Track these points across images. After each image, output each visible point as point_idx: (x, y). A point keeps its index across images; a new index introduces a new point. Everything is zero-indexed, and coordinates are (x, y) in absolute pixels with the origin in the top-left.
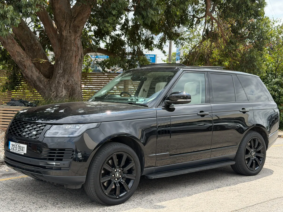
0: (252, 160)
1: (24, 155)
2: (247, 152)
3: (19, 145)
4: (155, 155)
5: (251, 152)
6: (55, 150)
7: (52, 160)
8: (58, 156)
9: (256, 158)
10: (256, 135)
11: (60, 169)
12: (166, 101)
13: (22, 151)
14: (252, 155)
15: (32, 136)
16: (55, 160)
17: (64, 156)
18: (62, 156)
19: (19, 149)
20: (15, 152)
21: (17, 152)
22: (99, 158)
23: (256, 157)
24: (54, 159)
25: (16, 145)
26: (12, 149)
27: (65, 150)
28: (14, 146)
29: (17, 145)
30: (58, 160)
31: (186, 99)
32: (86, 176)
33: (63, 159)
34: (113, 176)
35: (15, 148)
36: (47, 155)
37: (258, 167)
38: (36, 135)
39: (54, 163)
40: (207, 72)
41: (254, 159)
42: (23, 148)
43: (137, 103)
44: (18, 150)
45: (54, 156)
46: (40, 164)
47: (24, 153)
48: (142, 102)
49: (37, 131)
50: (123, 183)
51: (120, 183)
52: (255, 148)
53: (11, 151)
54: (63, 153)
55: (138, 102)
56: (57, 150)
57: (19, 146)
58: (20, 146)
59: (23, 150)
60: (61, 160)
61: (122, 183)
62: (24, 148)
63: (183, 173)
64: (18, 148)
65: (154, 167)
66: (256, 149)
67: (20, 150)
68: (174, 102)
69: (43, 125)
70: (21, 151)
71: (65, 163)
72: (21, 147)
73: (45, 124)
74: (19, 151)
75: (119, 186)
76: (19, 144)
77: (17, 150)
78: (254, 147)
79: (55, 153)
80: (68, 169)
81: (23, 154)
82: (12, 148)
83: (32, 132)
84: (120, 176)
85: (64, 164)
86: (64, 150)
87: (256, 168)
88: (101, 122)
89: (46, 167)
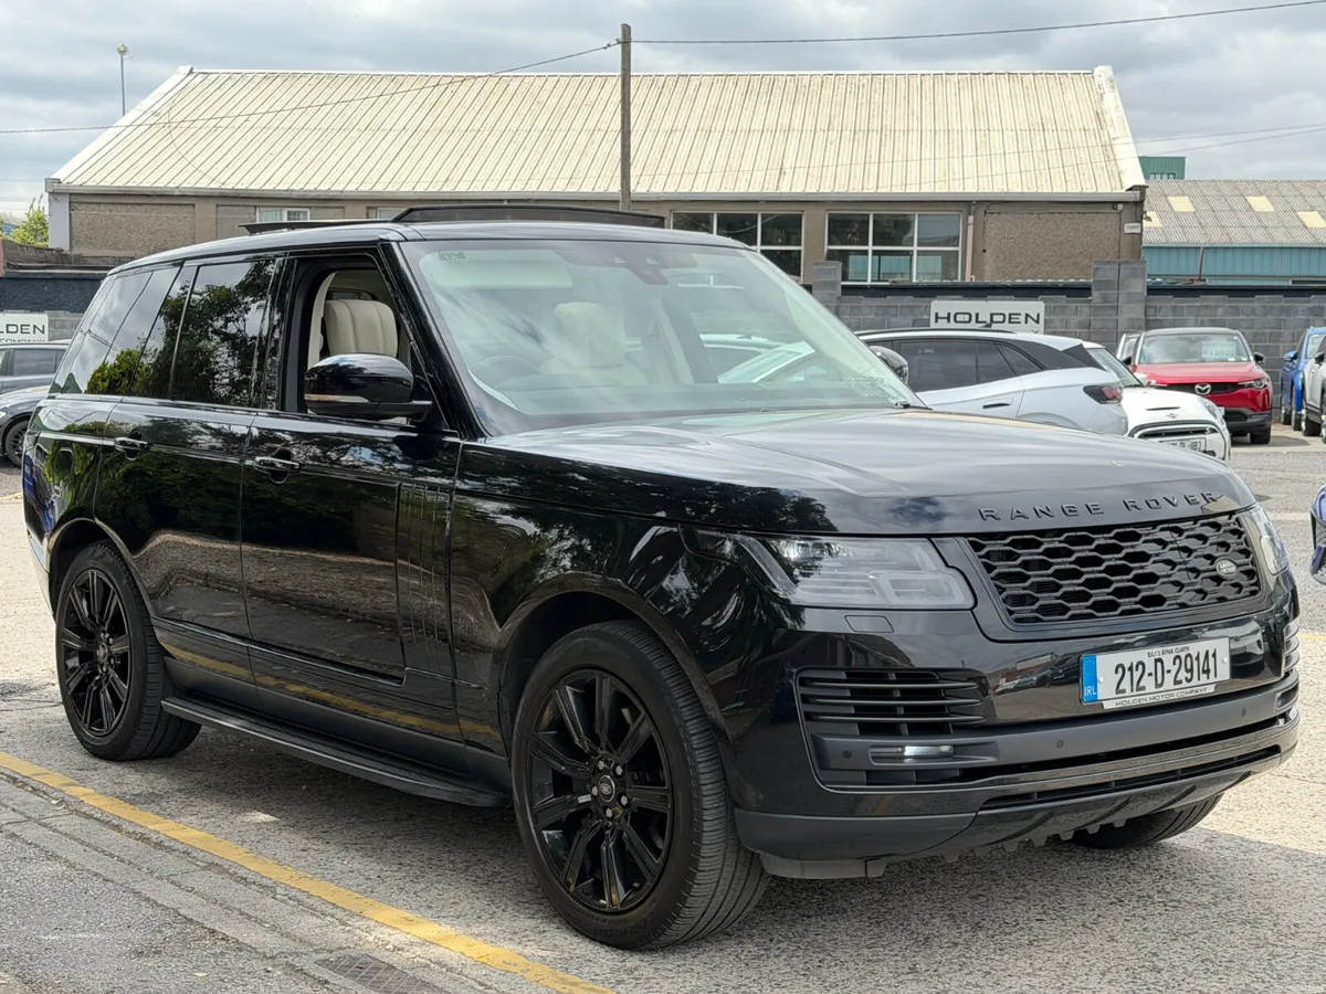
3: (1182, 650)
13: (1204, 676)
19: (1183, 675)
20: (1148, 700)
21: (1166, 694)
25: (1157, 661)
26: (1118, 691)
28: (1137, 675)
29: (1168, 660)
35: (1147, 681)
42: (1211, 659)
44: (1177, 682)
47: (1217, 685)
57: (1183, 655)
58: (1189, 655)
59: (1207, 672)
62: (1214, 655)
64: (1173, 671)
67: (1189, 675)
70: (1195, 682)
72: (1198, 658)
74: (1185, 684)
76: (1180, 646)
77: (1167, 686)
81: (1210, 689)
82: (1126, 684)
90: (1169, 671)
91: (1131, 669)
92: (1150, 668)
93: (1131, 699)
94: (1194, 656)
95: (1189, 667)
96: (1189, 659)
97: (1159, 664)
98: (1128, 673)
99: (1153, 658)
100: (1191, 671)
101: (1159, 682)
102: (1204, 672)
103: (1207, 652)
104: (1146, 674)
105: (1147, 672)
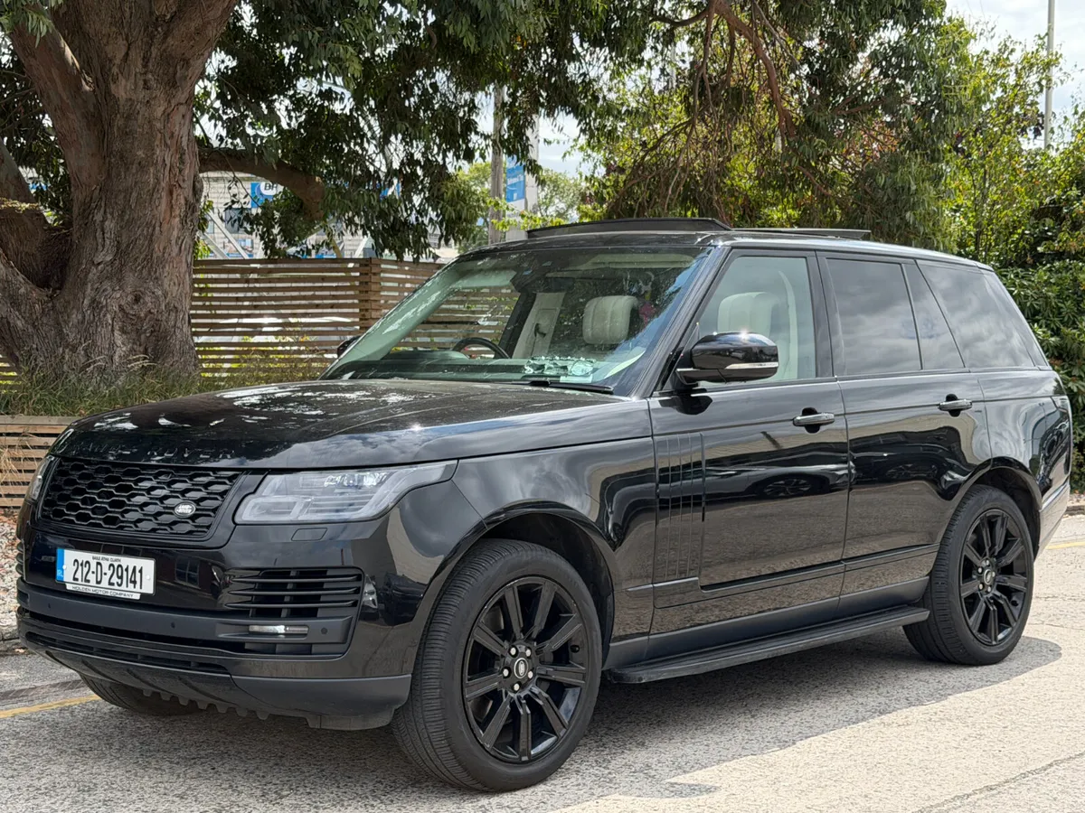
0: (985, 602)
1: (145, 602)
2: (969, 570)
3: (116, 560)
4: (651, 586)
5: (980, 570)
6: (284, 573)
7: (274, 615)
8: (296, 599)
9: (998, 594)
10: (997, 501)
11: (305, 649)
12: (679, 370)
13: (131, 585)
14: (983, 584)
15: (175, 523)
16: (284, 614)
17: (322, 599)
18: (316, 599)
19: (115, 579)
20: (91, 591)
21: (104, 589)
22: (456, 601)
23: (1000, 588)
24: (281, 609)
25: (98, 564)
26: (75, 579)
27: (328, 574)
28: (86, 570)
29: (105, 565)
30: (296, 614)
31: (758, 360)
32: (410, 675)
33: (319, 610)
34: (506, 672)
35: (92, 577)
36: (252, 595)
37: (1009, 629)
38: (193, 518)
39: (280, 629)
40: (815, 250)
41: (992, 598)
42: (138, 574)
43: (563, 379)
44: (111, 584)
45: (280, 599)
46: (222, 636)
47: (143, 595)
48: (586, 375)
49: (198, 502)
50: (541, 703)
51: (530, 700)
52: (996, 554)
53: (69, 587)
54: (319, 586)
55: (566, 375)
56: (293, 573)
57: (116, 564)
58: (120, 566)
59: (134, 582)
60: (312, 613)
61: (537, 700)
62: (141, 571)
63: (749, 659)
64: (108, 576)
65: (646, 637)
66: (997, 557)
67: (119, 581)
68: (716, 373)
69: (224, 478)
70: (124, 587)
71: (327, 625)
72: (127, 570)
73: (230, 473)
74: (116, 587)
75: (529, 712)
76: (114, 557)
77: (105, 583)
78: (990, 549)
79: (283, 587)
80: (342, 648)
81: (137, 597)
82: (78, 575)
83: (173, 508)
84: (531, 675)
85: (324, 631)
86: (321, 572)
87: (1000, 632)
88: (458, 459)
89: (247, 647)
90: (105, 574)
91: (82, 565)
92: (93, 567)
93: (81, 587)
94: (124, 568)
95: (120, 574)
96: (120, 569)
97: (99, 566)
98: (80, 567)
99: (95, 561)
100: (121, 578)
101: (99, 580)
102: (131, 582)
103: (135, 568)
104: (90, 572)
105: (91, 570)
